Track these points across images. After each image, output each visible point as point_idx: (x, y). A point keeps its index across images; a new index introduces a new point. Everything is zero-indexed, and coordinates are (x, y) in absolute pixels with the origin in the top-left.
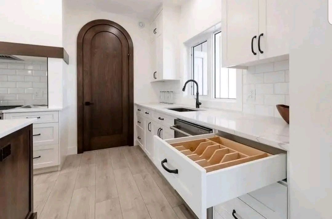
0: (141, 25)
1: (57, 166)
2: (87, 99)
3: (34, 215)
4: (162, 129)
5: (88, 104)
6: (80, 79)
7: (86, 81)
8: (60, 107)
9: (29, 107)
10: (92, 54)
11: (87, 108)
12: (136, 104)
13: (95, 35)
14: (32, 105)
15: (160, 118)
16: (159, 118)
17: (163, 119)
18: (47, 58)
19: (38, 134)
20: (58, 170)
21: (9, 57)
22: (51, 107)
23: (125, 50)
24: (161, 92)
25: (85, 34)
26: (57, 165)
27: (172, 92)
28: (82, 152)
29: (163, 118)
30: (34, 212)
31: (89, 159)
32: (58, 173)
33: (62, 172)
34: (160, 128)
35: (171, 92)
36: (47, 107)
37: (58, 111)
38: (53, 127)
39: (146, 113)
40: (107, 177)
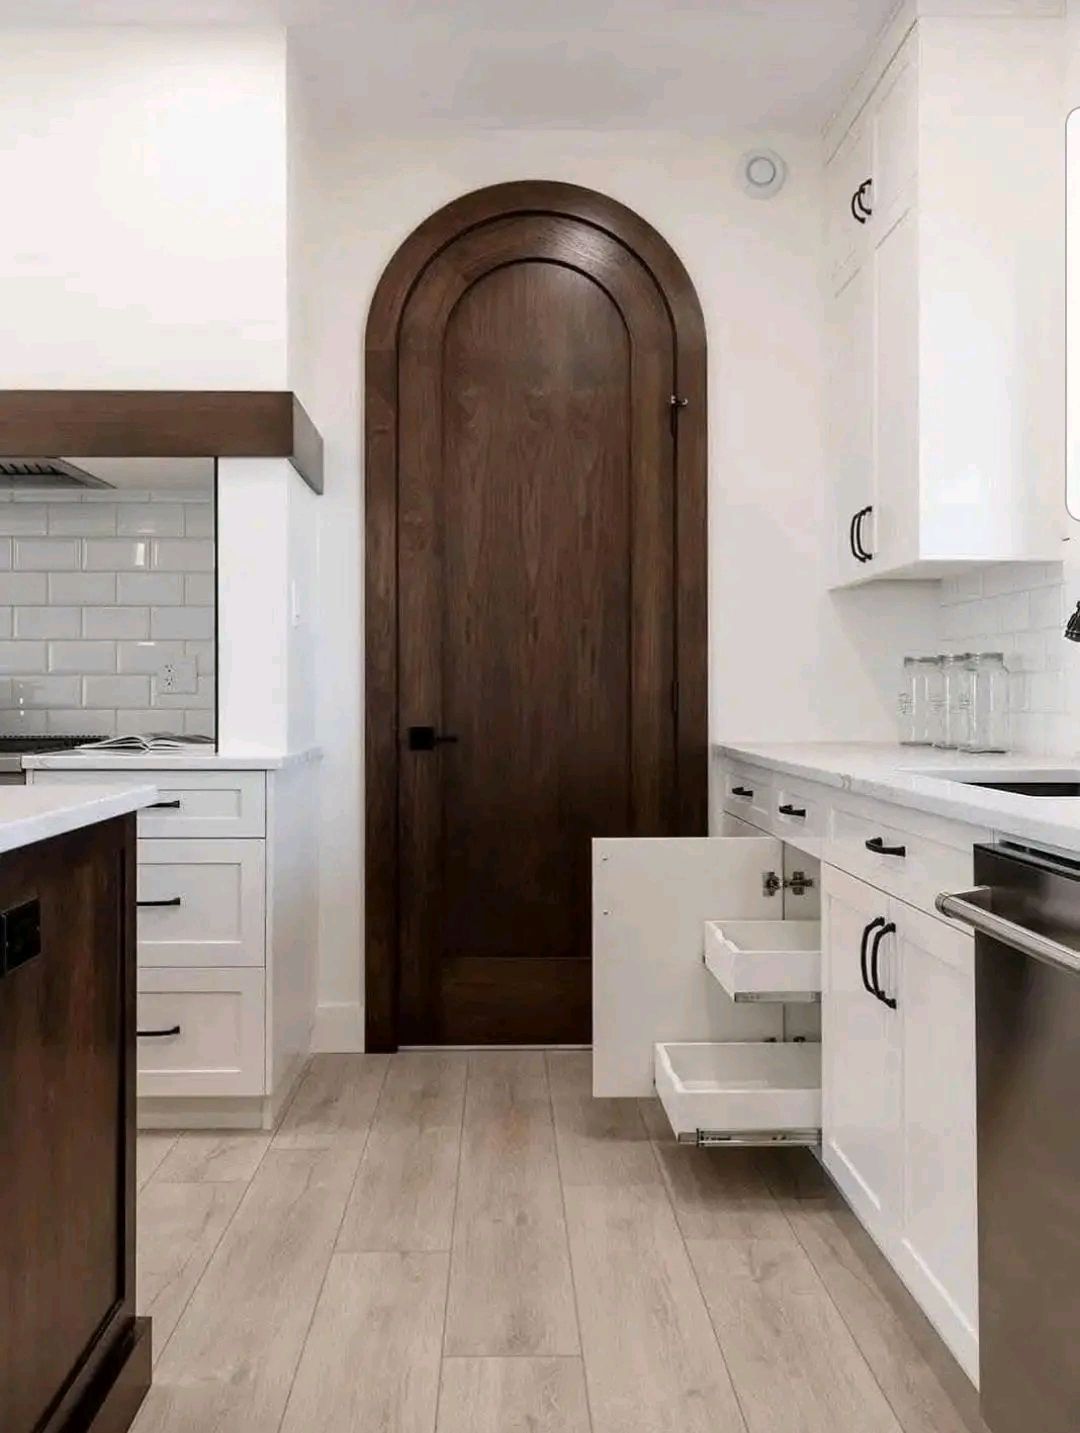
0: (761, 172)
1: (258, 1103)
2: (419, 710)
3: (136, 1328)
4: (892, 928)
5: (422, 738)
6: (382, 585)
7: (417, 595)
8: (271, 748)
9: (129, 745)
10: (451, 417)
11: (418, 766)
12: (727, 754)
13: (467, 291)
14: (145, 736)
15: (878, 841)
16: (876, 845)
17: (900, 852)
18: (212, 460)
19: (171, 898)
20: (261, 1129)
21: (55, 472)
22: (234, 747)
23: (652, 369)
24: (908, 660)
25: (409, 295)
26: (258, 1092)
27: (999, 657)
28: (392, 1049)
29: (899, 846)
30: (138, 1314)
31: (428, 1094)
32: (263, 1143)
33: (284, 1142)
34: (880, 921)
35: (992, 663)
36: (214, 745)
37: (266, 770)
38: (239, 864)
39: (787, 810)
40: (521, 1219)
